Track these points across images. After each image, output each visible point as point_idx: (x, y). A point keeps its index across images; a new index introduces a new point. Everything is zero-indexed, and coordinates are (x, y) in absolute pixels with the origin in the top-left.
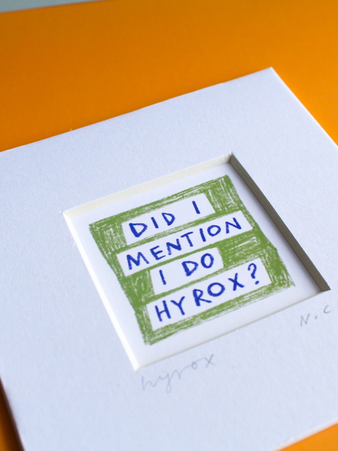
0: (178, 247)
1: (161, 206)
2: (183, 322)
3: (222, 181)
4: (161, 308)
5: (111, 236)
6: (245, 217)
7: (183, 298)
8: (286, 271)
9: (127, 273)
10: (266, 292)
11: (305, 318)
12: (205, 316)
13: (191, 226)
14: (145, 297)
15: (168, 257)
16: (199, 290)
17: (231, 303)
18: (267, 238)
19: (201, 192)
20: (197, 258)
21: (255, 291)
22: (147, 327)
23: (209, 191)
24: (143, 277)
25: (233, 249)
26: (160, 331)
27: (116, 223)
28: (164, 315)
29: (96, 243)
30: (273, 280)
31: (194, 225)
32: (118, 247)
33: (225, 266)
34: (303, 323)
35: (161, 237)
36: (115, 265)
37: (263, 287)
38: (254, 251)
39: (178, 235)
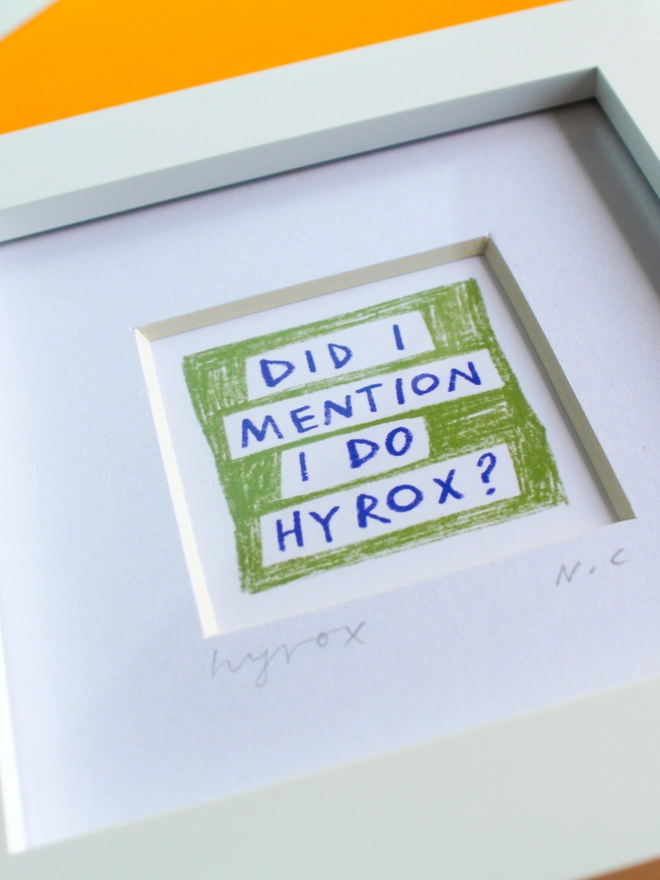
0: (347, 412)
1: (330, 330)
2: (326, 555)
3: (461, 289)
4: (288, 525)
5: (221, 382)
6: (494, 361)
7: (335, 509)
8: (555, 473)
9: (237, 452)
10: (505, 510)
11: (569, 570)
12: (371, 547)
13: (381, 373)
14: (262, 502)
15: (323, 429)
16: (370, 497)
17: (430, 527)
18: (529, 406)
19: (414, 308)
20: (379, 435)
21: (484, 508)
22: (254, 559)
23: (432, 306)
24: (266, 463)
25: (455, 421)
26: (278, 569)
27: (235, 358)
28: (291, 539)
29: (190, 392)
30: (524, 489)
31: (387, 372)
32: (229, 402)
33: (432, 454)
34: (563, 578)
35: (318, 390)
36: (216, 436)
37: (500, 501)
38: (497, 430)
39: (350, 389)
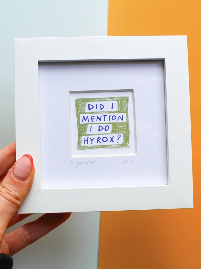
0: (100, 120)
1: (102, 101)
2: (91, 146)
3: (125, 98)
4: (86, 139)
5: (81, 106)
6: (126, 116)
7: (94, 138)
8: (129, 142)
9: (81, 123)
10: (119, 146)
11: (125, 161)
12: (98, 147)
13: (108, 113)
14: (83, 134)
15: (95, 122)
16: (100, 138)
17: (107, 146)
18: (129, 127)
19: (117, 100)
20: (104, 126)
21: (116, 145)
22: (80, 144)
23: (120, 101)
24: (85, 126)
25: (117, 127)
26: (83, 147)
27: (84, 102)
28: (86, 142)
29: (76, 107)
30: (123, 143)
31: (109, 113)
32: (82, 111)
33: (111, 132)
34: (123, 163)
35: (97, 113)
36: (78, 118)
37: (119, 144)
38: (122, 130)
39: (102, 115)
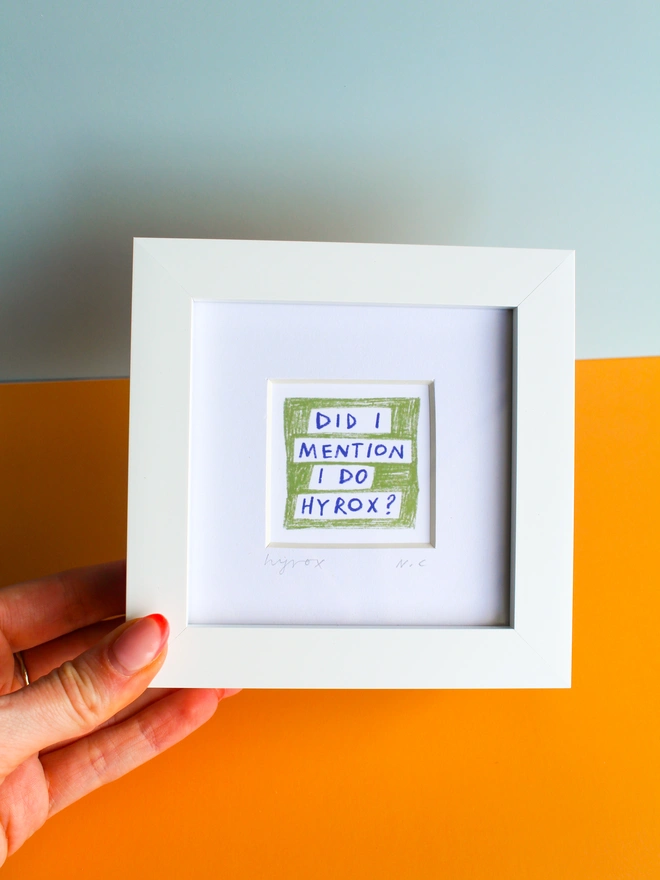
0: (345, 454)
1: (351, 406)
2: (319, 521)
3: (412, 402)
4: (308, 503)
5: (298, 418)
6: (412, 448)
7: (328, 501)
8: (415, 512)
9: (297, 459)
10: (390, 524)
11: (403, 562)
12: (337, 523)
13: (365, 438)
14: (300, 488)
15: (333, 460)
16: (342, 500)
17: (361, 522)
18: (417, 477)
19: (389, 407)
20: (354, 470)
21: (383, 520)
22: (291, 513)
23: (397, 408)
24: (306, 469)
25: (386, 474)
26: (299, 521)
27: (307, 407)
28: (307, 509)
29: (284, 419)
30: (401, 516)
31: (367, 438)
32: (299, 431)
33: (372, 487)
34: (400, 565)
35: (337, 438)
36: (290, 448)
37: (390, 519)
38: (401, 484)
39: (351, 442)
